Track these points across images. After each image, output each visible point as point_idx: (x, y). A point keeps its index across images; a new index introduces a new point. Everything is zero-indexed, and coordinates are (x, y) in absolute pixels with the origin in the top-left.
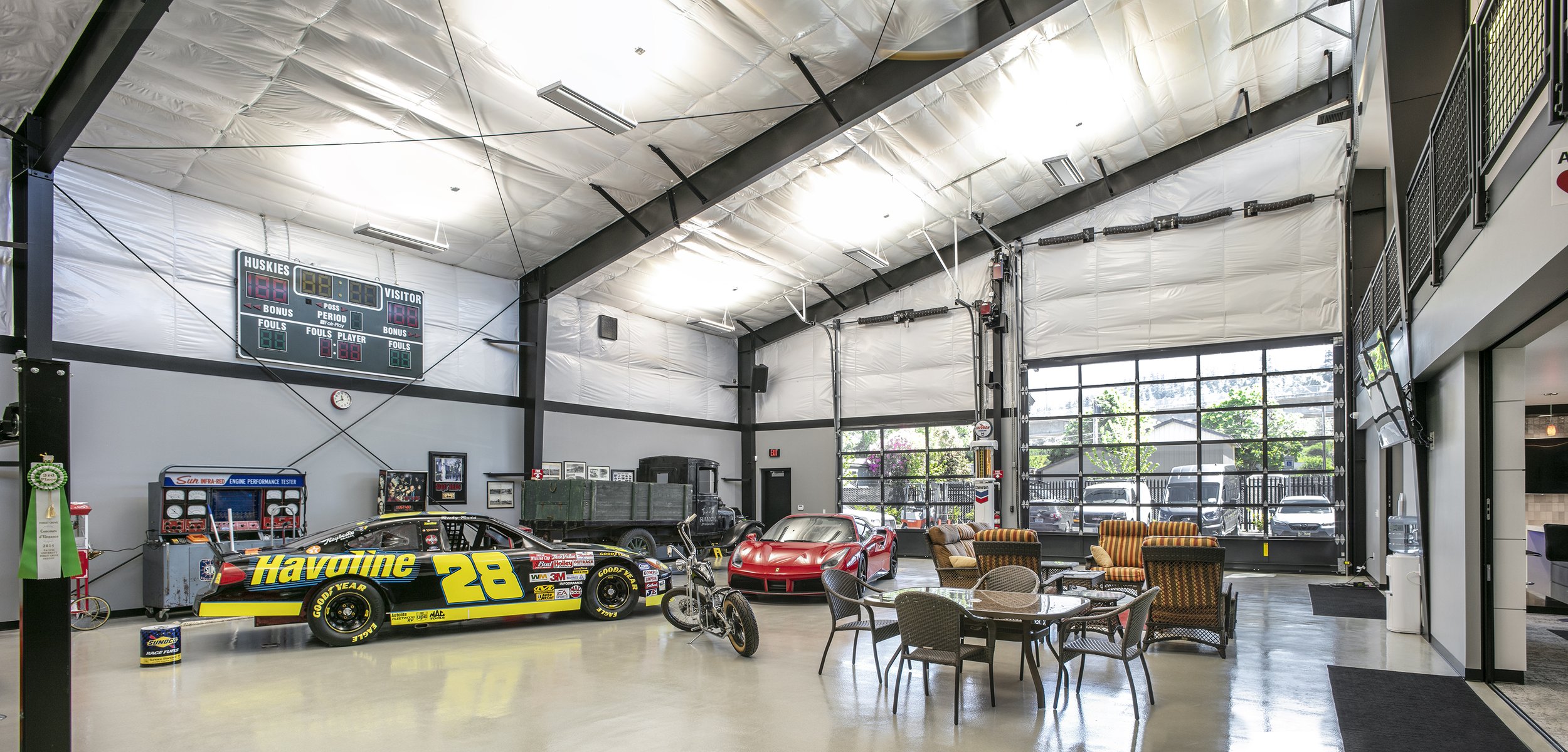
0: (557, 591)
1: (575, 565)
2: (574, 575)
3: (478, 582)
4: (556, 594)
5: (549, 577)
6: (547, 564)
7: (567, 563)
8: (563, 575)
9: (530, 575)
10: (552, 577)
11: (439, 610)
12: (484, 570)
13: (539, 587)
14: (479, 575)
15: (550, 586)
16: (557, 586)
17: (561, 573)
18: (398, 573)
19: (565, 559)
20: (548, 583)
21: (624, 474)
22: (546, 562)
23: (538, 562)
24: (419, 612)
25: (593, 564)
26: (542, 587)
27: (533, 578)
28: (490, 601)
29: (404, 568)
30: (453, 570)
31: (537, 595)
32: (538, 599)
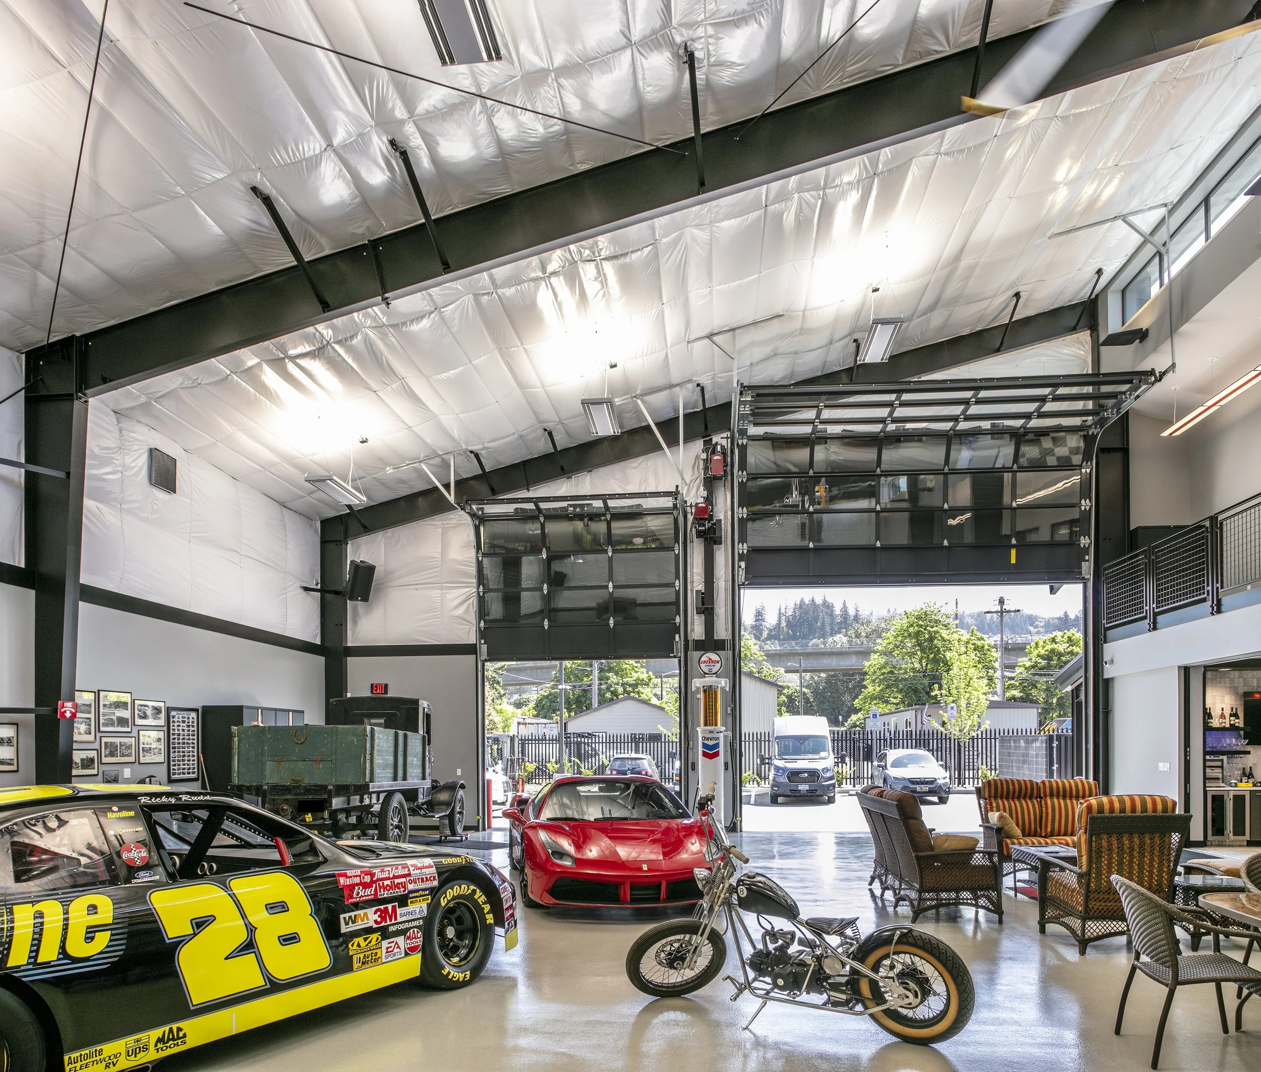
0: (385, 944)
1: (411, 887)
2: (411, 908)
3: (249, 946)
4: (384, 950)
5: (370, 917)
6: (368, 892)
7: (397, 886)
8: (394, 908)
9: (342, 916)
10: (376, 917)
11: (174, 1027)
12: (258, 917)
13: (356, 940)
14: (251, 929)
15: (375, 936)
16: (385, 934)
17: (390, 906)
18: (78, 948)
19: (395, 877)
20: (369, 931)
21: (185, 714)
22: (366, 886)
23: (352, 887)
24: (130, 1040)
25: (435, 883)
26: (360, 940)
27: (347, 924)
28: (274, 986)
29: (90, 933)
30: (200, 924)
31: (355, 958)
32: (355, 966)
